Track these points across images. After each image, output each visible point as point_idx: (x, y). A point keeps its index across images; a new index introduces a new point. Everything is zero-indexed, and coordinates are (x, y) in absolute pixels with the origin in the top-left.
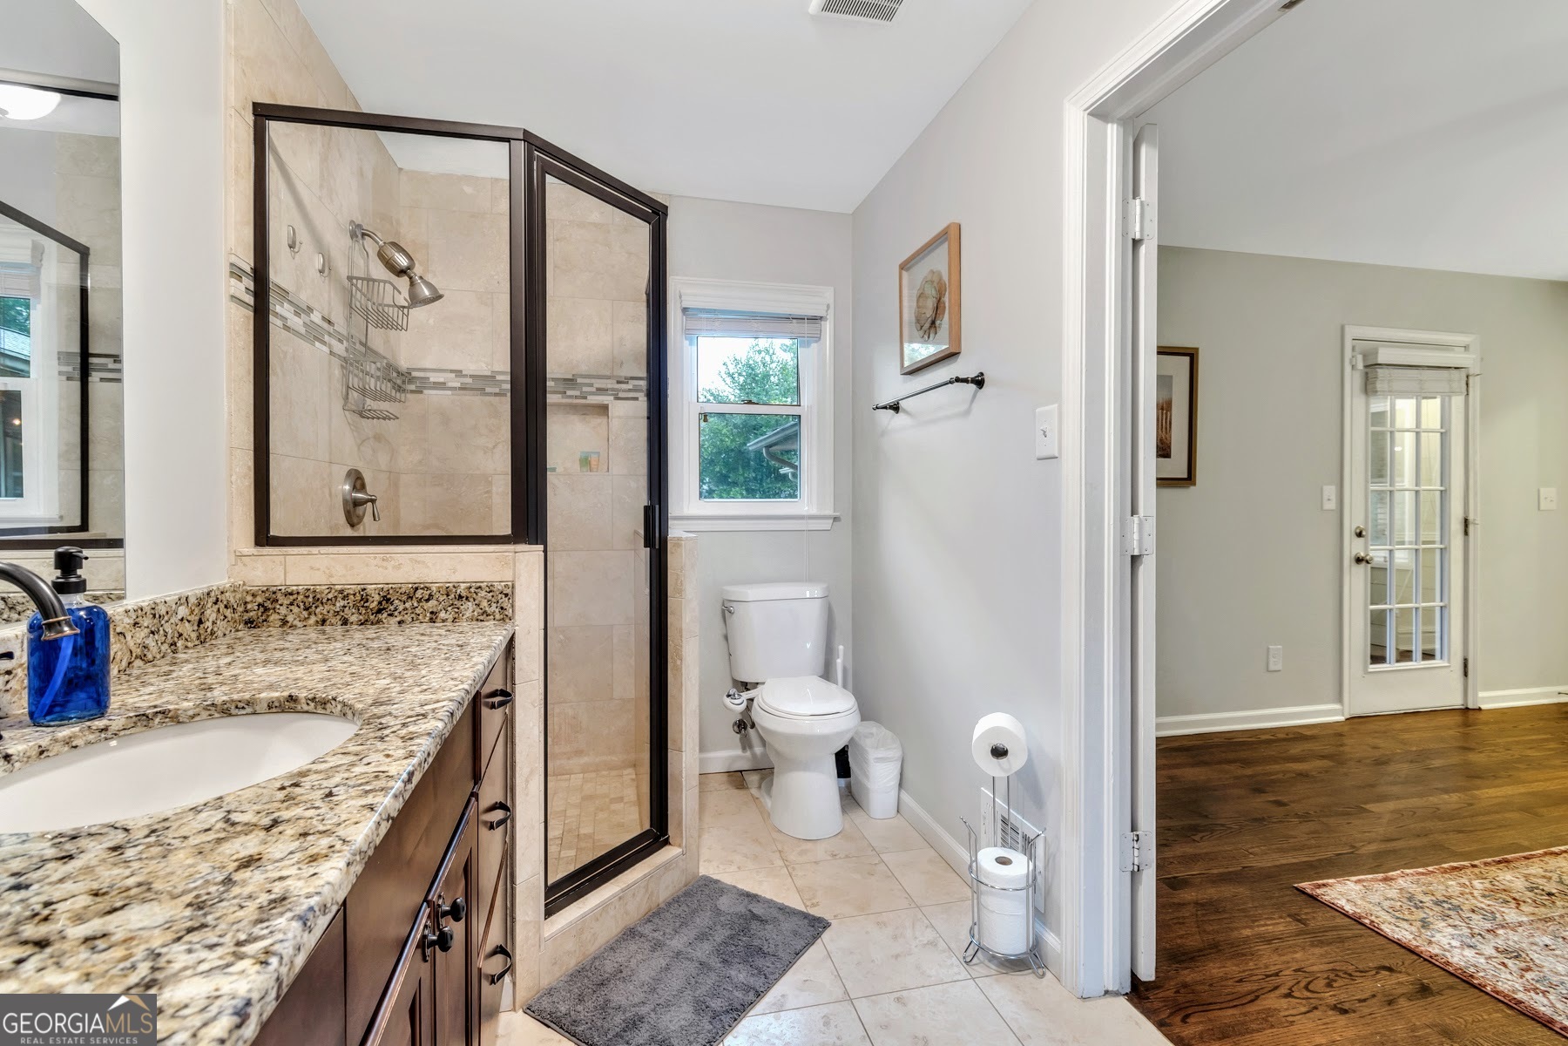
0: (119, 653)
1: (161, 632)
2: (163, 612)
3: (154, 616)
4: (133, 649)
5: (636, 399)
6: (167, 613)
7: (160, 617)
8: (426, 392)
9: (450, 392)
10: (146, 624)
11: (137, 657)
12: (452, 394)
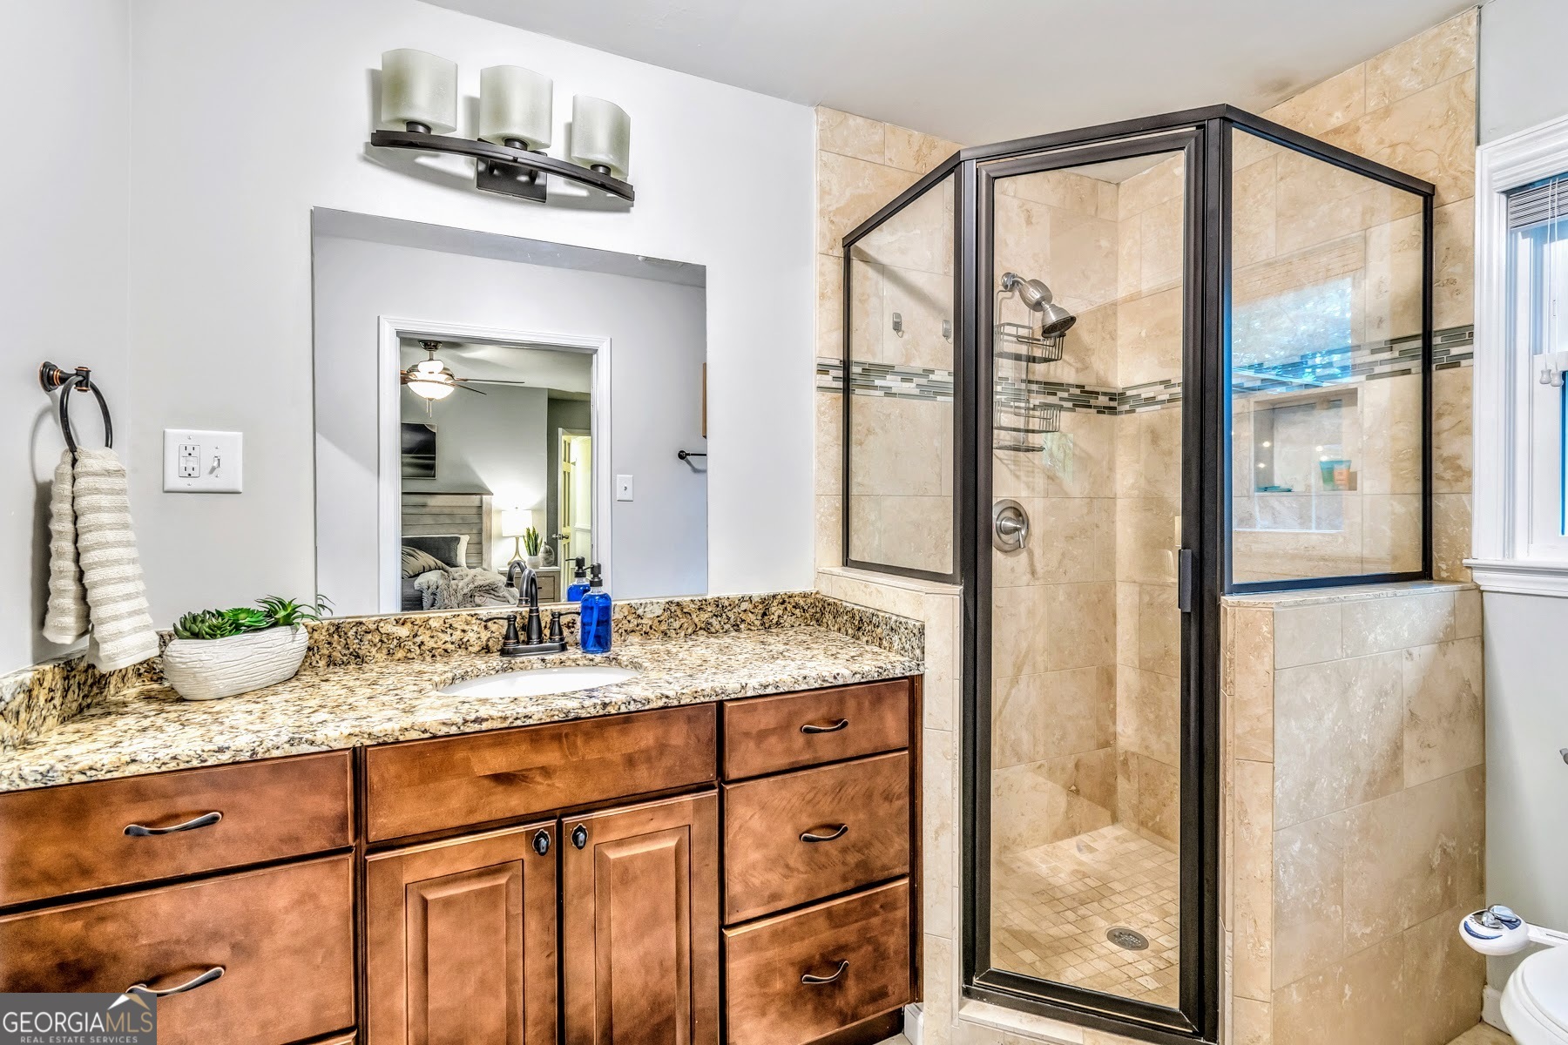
0: (686, 624)
1: (724, 616)
2: (727, 603)
3: (718, 606)
4: (698, 624)
5: (1407, 372)
6: (730, 605)
7: (723, 606)
8: (1138, 410)
9: (1158, 407)
10: (709, 610)
11: (701, 629)
12: (1162, 409)
